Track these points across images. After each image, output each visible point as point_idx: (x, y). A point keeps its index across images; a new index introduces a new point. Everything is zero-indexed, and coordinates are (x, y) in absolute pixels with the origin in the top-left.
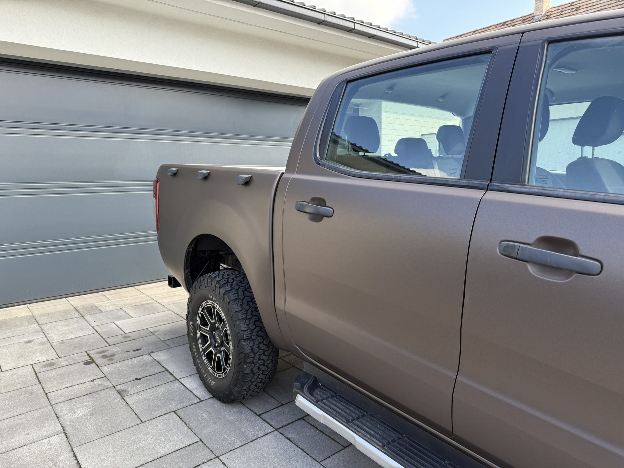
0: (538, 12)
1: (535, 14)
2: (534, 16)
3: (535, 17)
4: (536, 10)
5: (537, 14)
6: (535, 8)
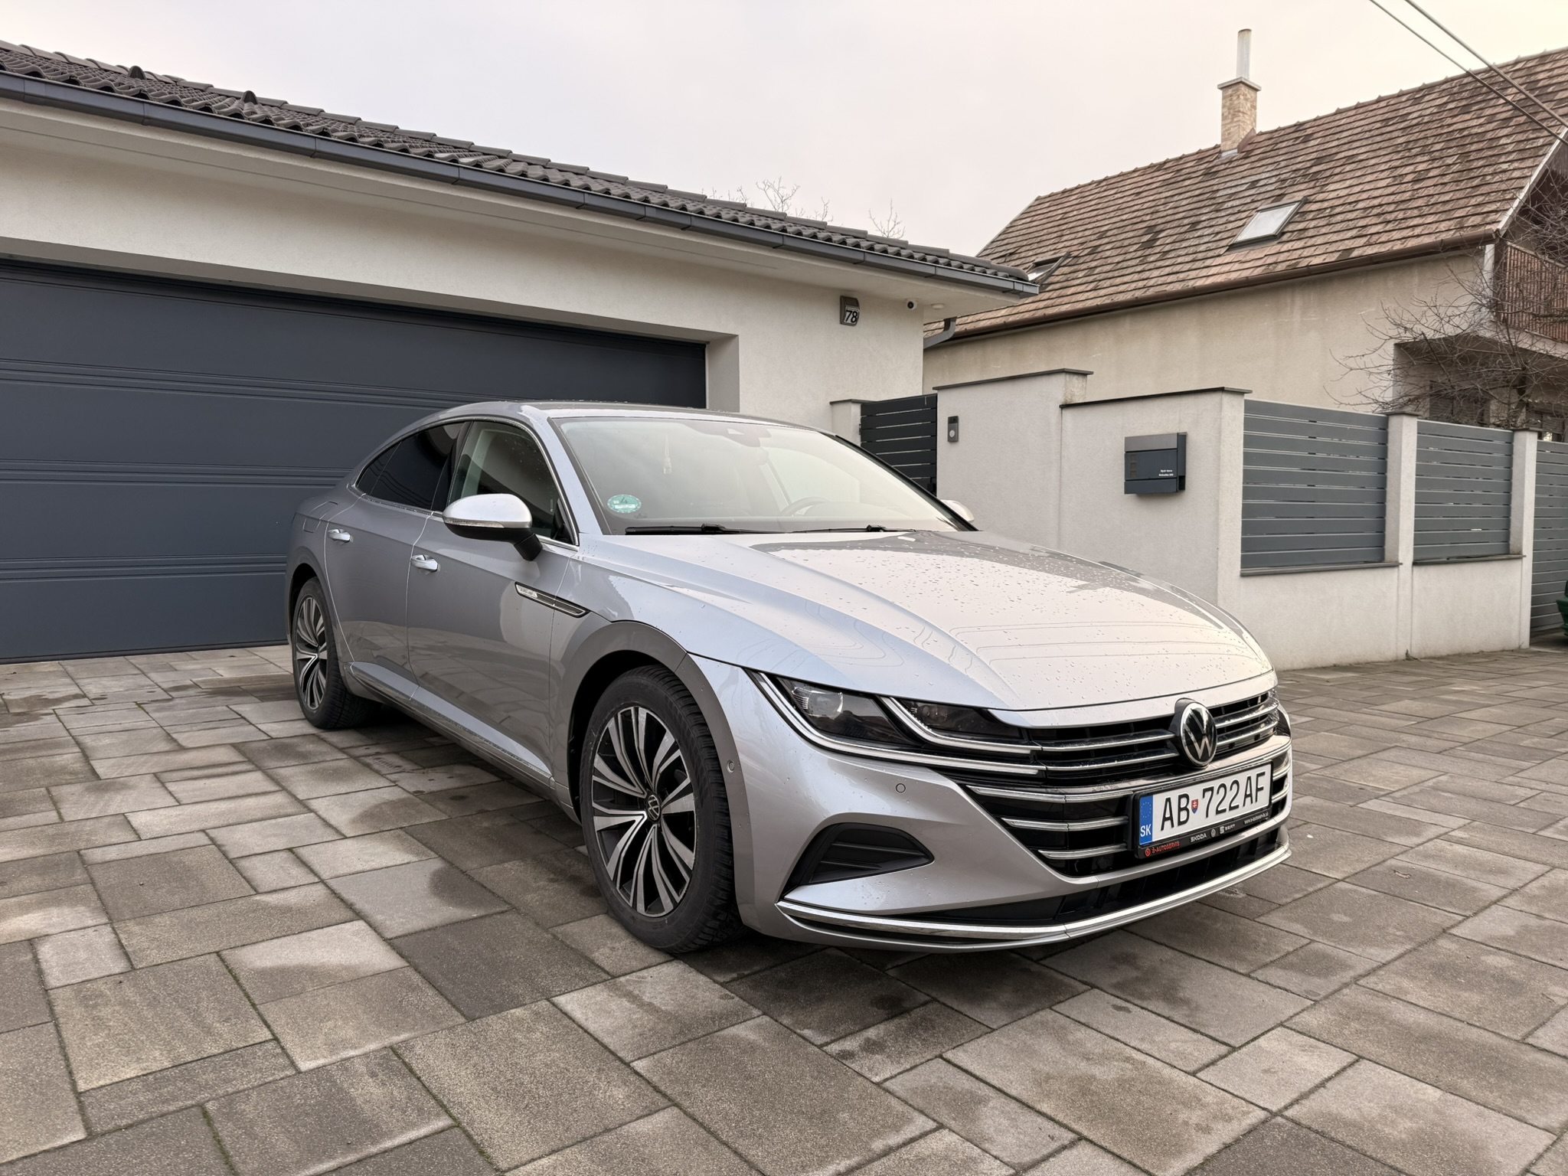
0: (1229, 143)
1: (1222, 148)
2: (1220, 152)
3: (1224, 154)
4: (1223, 140)
5: (1227, 148)
6: (1223, 135)
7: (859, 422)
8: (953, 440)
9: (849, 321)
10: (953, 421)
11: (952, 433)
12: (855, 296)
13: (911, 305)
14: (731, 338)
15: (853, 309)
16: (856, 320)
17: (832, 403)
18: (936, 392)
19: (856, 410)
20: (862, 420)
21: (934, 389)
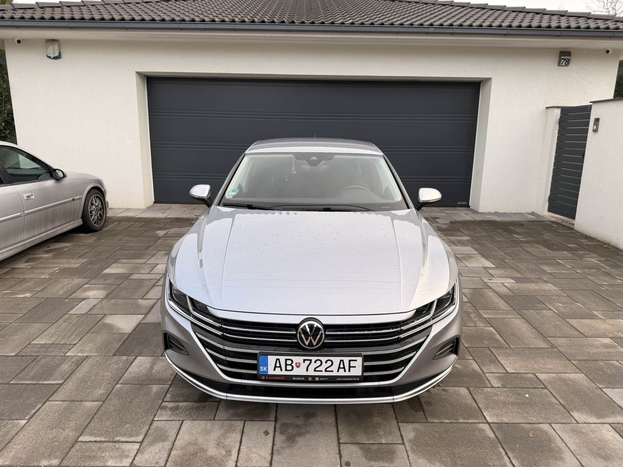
7: (559, 117)
8: (595, 131)
9: (564, 64)
10: (597, 120)
11: (595, 127)
12: (569, 51)
13: (608, 52)
14: (489, 79)
15: (566, 57)
16: (568, 63)
17: (547, 108)
18: (591, 104)
19: (558, 112)
20: (560, 116)
21: (590, 102)
